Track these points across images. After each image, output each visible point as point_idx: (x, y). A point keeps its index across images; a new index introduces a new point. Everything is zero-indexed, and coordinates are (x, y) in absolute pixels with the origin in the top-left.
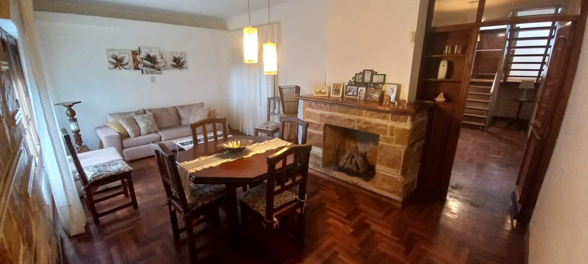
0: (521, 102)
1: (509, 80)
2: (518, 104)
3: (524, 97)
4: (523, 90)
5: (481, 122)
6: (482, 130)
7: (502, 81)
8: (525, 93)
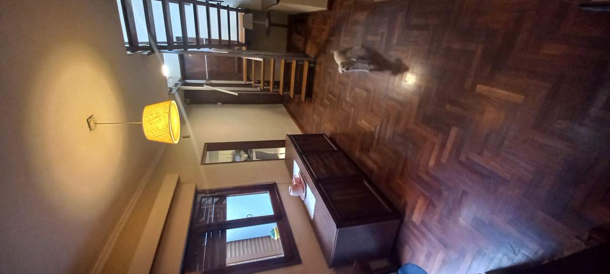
0: (271, 24)
1: (242, 40)
2: (273, 28)
3: (263, 23)
4: (254, 24)
5: (302, 66)
6: (314, 63)
7: (244, 48)
8: (258, 22)
